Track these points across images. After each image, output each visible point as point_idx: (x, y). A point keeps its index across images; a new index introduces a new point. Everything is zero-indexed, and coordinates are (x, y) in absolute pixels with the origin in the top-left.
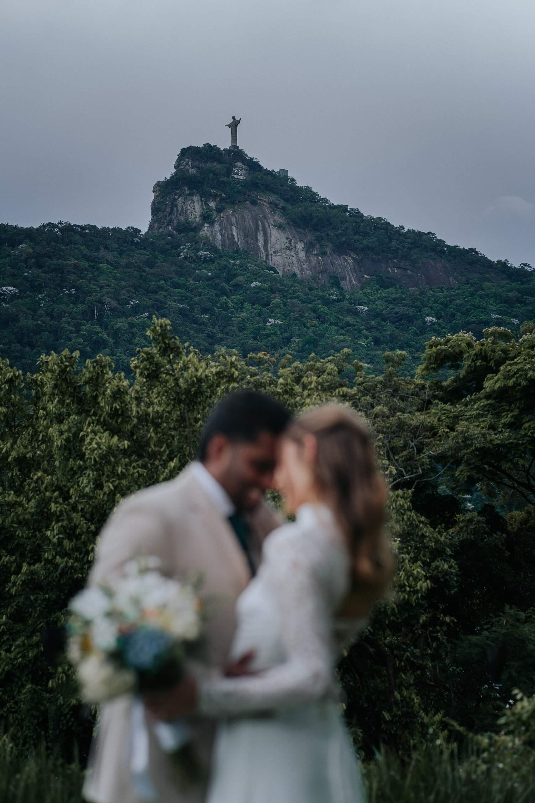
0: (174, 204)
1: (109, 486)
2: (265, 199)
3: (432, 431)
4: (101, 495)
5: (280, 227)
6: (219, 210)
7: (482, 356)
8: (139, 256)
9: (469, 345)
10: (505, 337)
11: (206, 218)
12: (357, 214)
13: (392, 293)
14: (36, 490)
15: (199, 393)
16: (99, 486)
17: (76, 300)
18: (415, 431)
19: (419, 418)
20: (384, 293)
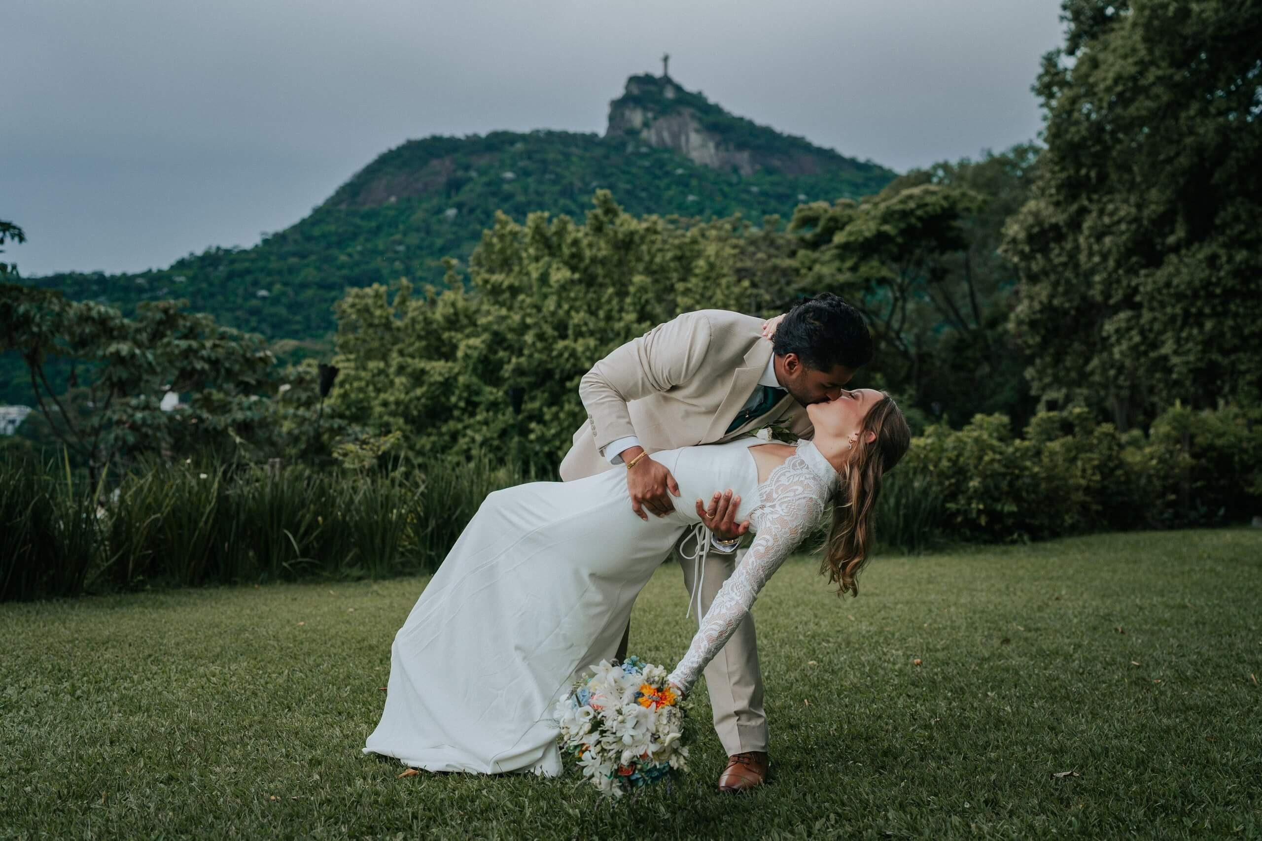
0: (623, 115)
1: (566, 307)
2: (687, 111)
3: (797, 271)
4: (561, 313)
5: (697, 131)
6: (655, 118)
7: (833, 219)
8: (599, 152)
9: (826, 211)
10: (850, 206)
11: (646, 125)
12: (751, 123)
13: (775, 178)
14: (521, 308)
15: (631, 242)
16: (559, 306)
17: (554, 182)
18: (785, 272)
19: (787, 263)
20: (769, 178)
